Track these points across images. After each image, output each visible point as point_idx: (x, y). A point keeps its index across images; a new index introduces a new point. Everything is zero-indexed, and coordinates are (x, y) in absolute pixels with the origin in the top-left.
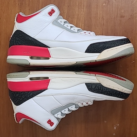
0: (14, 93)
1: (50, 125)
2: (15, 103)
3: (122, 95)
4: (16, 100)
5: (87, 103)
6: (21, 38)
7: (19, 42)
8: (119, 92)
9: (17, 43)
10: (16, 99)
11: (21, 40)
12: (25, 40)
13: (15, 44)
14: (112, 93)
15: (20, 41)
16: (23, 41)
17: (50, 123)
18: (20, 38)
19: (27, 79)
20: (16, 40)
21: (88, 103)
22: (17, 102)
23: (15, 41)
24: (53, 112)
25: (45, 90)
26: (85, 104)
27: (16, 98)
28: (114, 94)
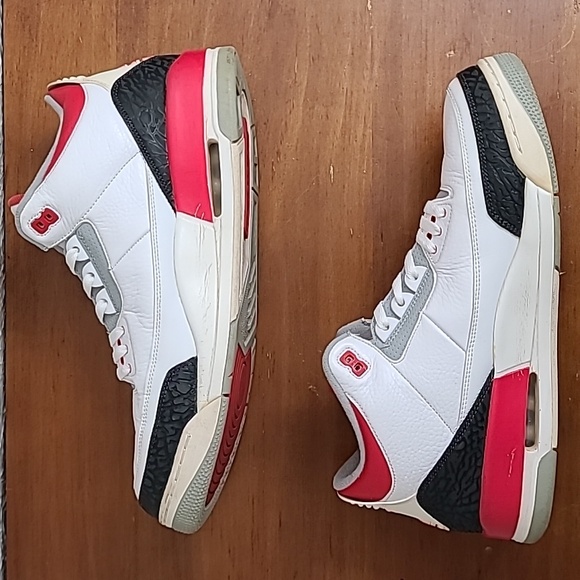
0: (162, 79)
1: (37, 217)
2: (123, 83)
3: (151, 491)
4: (135, 88)
5: (122, 359)
6: (453, 481)
7: (469, 491)
8: (163, 480)
9: (470, 500)
10: (138, 88)
11: (460, 485)
12: (463, 466)
13: (473, 507)
14: (159, 458)
15: (464, 486)
16: (465, 473)
17: (46, 220)
18: (453, 485)
19: (211, 132)
20: (459, 503)
21: (122, 362)
22: (125, 94)
23: (460, 506)
24: (85, 232)
25: (171, 202)
26: (119, 352)
27: (140, 86)
28: (155, 462)
